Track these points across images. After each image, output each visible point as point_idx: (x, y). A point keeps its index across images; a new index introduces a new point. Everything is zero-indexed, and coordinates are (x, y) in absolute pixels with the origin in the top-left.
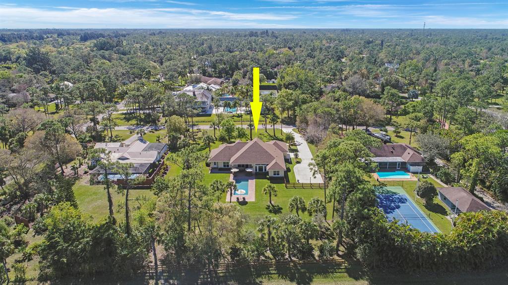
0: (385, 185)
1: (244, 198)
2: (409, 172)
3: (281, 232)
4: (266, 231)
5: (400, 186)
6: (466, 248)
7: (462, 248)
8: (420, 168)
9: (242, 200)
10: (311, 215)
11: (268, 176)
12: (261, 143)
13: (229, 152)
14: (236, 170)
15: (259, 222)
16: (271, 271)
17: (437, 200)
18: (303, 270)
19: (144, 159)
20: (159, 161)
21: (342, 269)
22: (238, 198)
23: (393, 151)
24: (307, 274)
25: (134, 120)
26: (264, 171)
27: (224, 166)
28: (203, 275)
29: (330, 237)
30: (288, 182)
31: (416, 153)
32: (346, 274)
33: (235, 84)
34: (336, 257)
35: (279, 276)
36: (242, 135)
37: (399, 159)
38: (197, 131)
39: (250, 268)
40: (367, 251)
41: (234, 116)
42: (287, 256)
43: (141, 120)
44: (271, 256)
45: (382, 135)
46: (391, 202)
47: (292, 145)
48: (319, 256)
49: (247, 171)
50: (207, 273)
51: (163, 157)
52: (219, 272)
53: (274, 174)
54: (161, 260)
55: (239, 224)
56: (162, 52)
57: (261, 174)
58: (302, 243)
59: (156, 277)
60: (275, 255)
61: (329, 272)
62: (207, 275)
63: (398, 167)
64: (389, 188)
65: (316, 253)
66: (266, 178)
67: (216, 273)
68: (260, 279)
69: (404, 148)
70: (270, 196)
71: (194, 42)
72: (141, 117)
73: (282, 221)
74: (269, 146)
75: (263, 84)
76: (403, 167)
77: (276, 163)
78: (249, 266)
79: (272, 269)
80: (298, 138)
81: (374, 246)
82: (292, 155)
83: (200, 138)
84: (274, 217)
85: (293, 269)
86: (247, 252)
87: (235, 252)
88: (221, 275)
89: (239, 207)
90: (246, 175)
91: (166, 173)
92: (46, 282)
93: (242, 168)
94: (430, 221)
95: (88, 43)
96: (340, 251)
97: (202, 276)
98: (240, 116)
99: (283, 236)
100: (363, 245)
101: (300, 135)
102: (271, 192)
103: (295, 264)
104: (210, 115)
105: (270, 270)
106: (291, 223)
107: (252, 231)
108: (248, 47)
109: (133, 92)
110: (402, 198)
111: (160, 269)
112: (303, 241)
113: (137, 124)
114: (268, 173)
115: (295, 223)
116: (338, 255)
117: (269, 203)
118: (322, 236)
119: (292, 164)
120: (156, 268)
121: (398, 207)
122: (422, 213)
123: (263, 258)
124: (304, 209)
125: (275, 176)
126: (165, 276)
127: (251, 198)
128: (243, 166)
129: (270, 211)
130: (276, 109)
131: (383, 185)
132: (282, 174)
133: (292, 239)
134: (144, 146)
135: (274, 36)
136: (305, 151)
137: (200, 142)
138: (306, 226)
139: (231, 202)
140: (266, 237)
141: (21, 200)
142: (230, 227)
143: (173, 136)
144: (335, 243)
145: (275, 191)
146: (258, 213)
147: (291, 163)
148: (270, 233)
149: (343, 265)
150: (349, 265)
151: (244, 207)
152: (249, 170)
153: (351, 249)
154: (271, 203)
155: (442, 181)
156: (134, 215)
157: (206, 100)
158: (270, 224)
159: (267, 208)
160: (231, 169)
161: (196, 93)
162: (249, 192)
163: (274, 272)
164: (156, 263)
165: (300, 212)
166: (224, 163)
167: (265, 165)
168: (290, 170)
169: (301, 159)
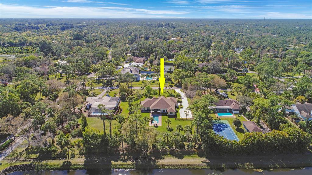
0: (220, 120)
1: (157, 124)
2: (233, 113)
3: (172, 139)
4: (166, 138)
5: (227, 120)
6: (244, 146)
7: (242, 146)
8: (238, 112)
9: (156, 125)
10: (185, 132)
12: (164, 99)
13: (150, 103)
14: (153, 111)
15: (163, 135)
16: (168, 154)
17: (242, 127)
18: (180, 154)
19: (111, 105)
20: (117, 106)
21: (196, 153)
22: (154, 124)
23: (226, 103)
24: (182, 155)
25: (101, 83)
27: (148, 109)
29: (192, 141)
31: (237, 104)
32: (197, 155)
33: (151, 62)
34: (194, 149)
35: (171, 155)
36: (155, 94)
37: (228, 107)
38: (133, 90)
39: (160, 153)
40: (206, 147)
41: (151, 82)
42: (174, 148)
43: (104, 83)
45: (224, 94)
46: (221, 127)
47: (179, 99)
48: (187, 149)
51: (118, 104)
53: (170, 114)
54: (125, 149)
55: (156, 135)
56: (109, 40)
57: (164, 113)
58: (180, 143)
60: (169, 148)
61: (190, 155)
62: (143, 154)
63: (228, 111)
64: (222, 121)
65: (186, 147)
66: (166, 115)
67: (147, 154)
68: (163, 156)
69: (232, 102)
70: (168, 124)
71: (126, 32)
72: (104, 82)
73: (173, 134)
74: (168, 99)
75: (166, 62)
76: (230, 111)
77: (171, 109)
80: (182, 94)
81: (208, 145)
82: (179, 104)
83: (134, 94)
84: (170, 133)
85: (176, 153)
86: (158, 146)
87: (154, 146)
88: (149, 154)
89: (155, 128)
90: (157, 114)
91: (121, 112)
92: (83, 155)
93: (156, 110)
94: (236, 136)
95: (66, 32)
98: (154, 82)
101: (183, 93)
102: (168, 122)
103: (177, 151)
104: (139, 81)
106: (176, 135)
107: (160, 138)
108: (157, 36)
109: (101, 70)
111: (125, 152)
112: (181, 142)
113: (103, 86)
114: (167, 113)
115: (178, 135)
116: (195, 148)
117: (168, 127)
118: (189, 141)
120: (123, 151)
121: (224, 130)
122: (234, 132)
123: (165, 149)
124: (182, 130)
126: (127, 154)
127: (160, 124)
128: (156, 109)
129: (168, 130)
130: (172, 79)
131: (219, 119)
132: (174, 114)
133: (177, 142)
134: (109, 98)
135: (173, 27)
136: (185, 102)
137: (135, 96)
138: (182, 136)
139: (151, 126)
140: (166, 141)
141: (61, 123)
142: (152, 136)
143: (123, 94)
144: (194, 144)
145: (170, 122)
146: (163, 131)
147: (178, 108)
148: (168, 139)
150: (199, 152)
151: (157, 128)
152: (159, 112)
153: (200, 146)
155: (247, 118)
156: (113, 131)
157: (137, 73)
158: (168, 135)
159: (167, 129)
160: (150, 111)
161: (132, 70)
162: (159, 122)
164: (123, 150)
165: (181, 131)
166: (147, 108)
167: (166, 109)
168: (177, 112)
169: (183, 106)
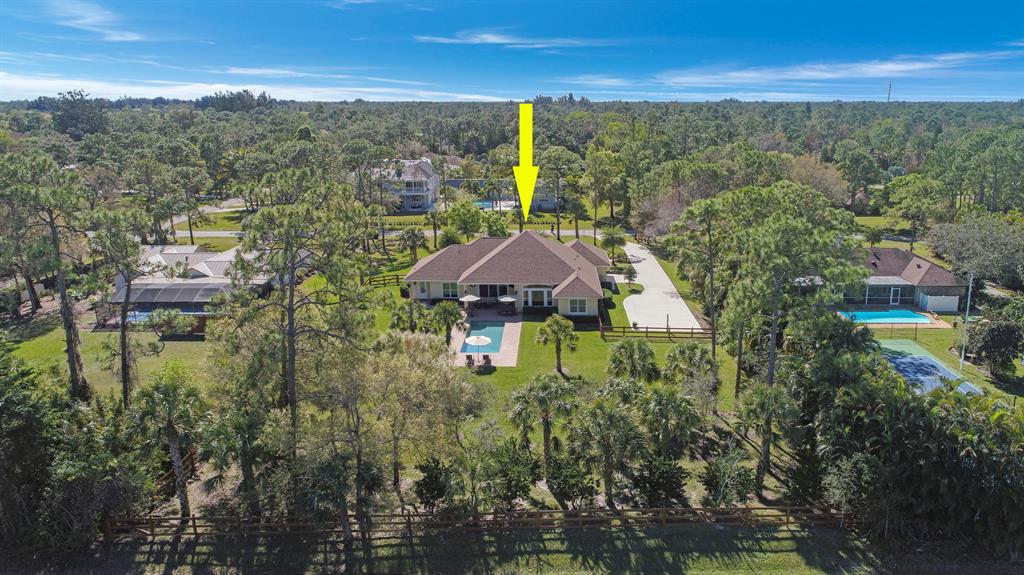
1: (486, 358)
2: (925, 311)
4: (536, 419)
5: (907, 338)
8: (952, 302)
9: (482, 362)
13: (460, 260)
14: (475, 298)
16: (549, 545)
18: (651, 543)
21: (778, 539)
22: (470, 359)
23: (878, 262)
24: (667, 554)
26: (546, 304)
27: (445, 291)
28: (325, 552)
30: (608, 327)
32: (794, 557)
34: (756, 505)
35: (575, 558)
37: (893, 280)
39: (479, 533)
40: (866, 478)
42: (601, 500)
44: (551, 501)
47: (619, 262)
48: (706, 502)
49: (502, 300)
50: (341, 547)
52: (379, 542)
53: (574, 309)
57: (537, 311)
59: (171, 557)
60: (562, 495)
61: (738, 550)
62: (338, 552)
63: (895, 301)
65: (695, 494)
67: (368, 547)
70: (558, 350)
76: (908, 299)
77: (577, 281)
78: (476, 528)
79: (552, 536)
80: (634, 249)
85: (619, 538)
86: (472, 491)
87: (433, 485)
88: (383, 552)
89: (474, 378)
90: (499, 311)
93: (491, 293)
96: (767, 489)
97: (320, 557)
99: (587, 430)
100: (849, 457)
101: (639, 246)
102: (560, 337)
105: (543, 541)
110: (922, 364)
114: (555, 304)
116: (763, 500)
117: (555, 373)
119: (619, 293)
123: (526, 505)
125: (574, 314)
126: (199, 554)
127: (506, 359)
128: (493, 288)
132: (592, 309)
137: (398, 255)
138: (660, 403)
145: (572, 338)
147: (616, 291)
149: (785, 528)
150: (803, 527)
151: (486, 378)
152: (507, 299)
154: (559, 370)
160: (459, 296)
162: (504, 347)
163: (557, 545)
166: (445, 286)
167: (549, 289)
168: (613, 306)
169: (642, 286)
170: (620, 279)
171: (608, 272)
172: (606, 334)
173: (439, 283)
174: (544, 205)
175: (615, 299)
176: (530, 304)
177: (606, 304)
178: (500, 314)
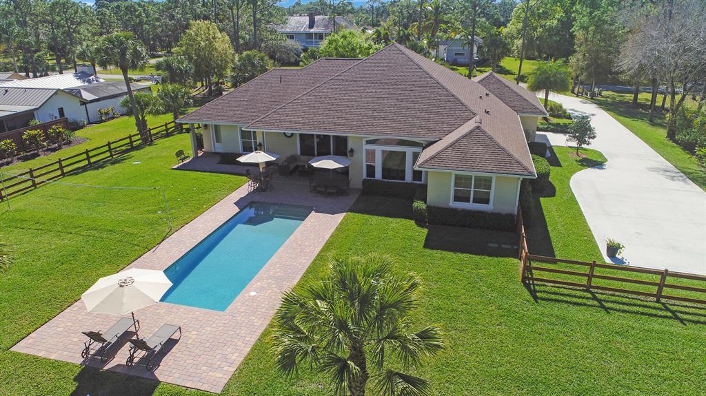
11: (419, 204)
26: (409, 178)
30: (543, 248)
49: (315, 165)
66: (407, 213)
90: (305, 188)
114: (424, 185)
119: (559, 165)
125: (463, 205)
152: (327, 163)
161: (316, 18)
167: (416, 150)
168: (551, 192)
169: (601, 155)
170: (557, 140)
171: (539, 130)
172: (534, 264)
173: (236, 126)
174: (461, 59)
175: (554, 175)
176: (378, 175)
177: (538, 187)
178: (315, 190)
